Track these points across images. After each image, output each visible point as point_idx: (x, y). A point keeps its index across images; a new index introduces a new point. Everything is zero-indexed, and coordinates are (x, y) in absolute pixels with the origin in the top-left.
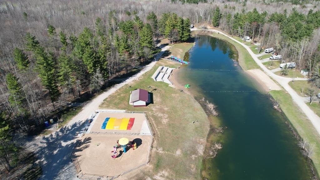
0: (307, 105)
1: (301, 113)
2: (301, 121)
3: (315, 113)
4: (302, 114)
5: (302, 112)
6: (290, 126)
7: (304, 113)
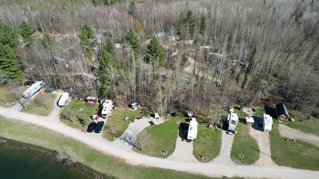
0: (24, 112)
1: (27, 125)
2: (35, 133)
3: (37, 115)
4: (29, 126)
5: (28, 123)
6: (32, 148)
7: (30, 123)
